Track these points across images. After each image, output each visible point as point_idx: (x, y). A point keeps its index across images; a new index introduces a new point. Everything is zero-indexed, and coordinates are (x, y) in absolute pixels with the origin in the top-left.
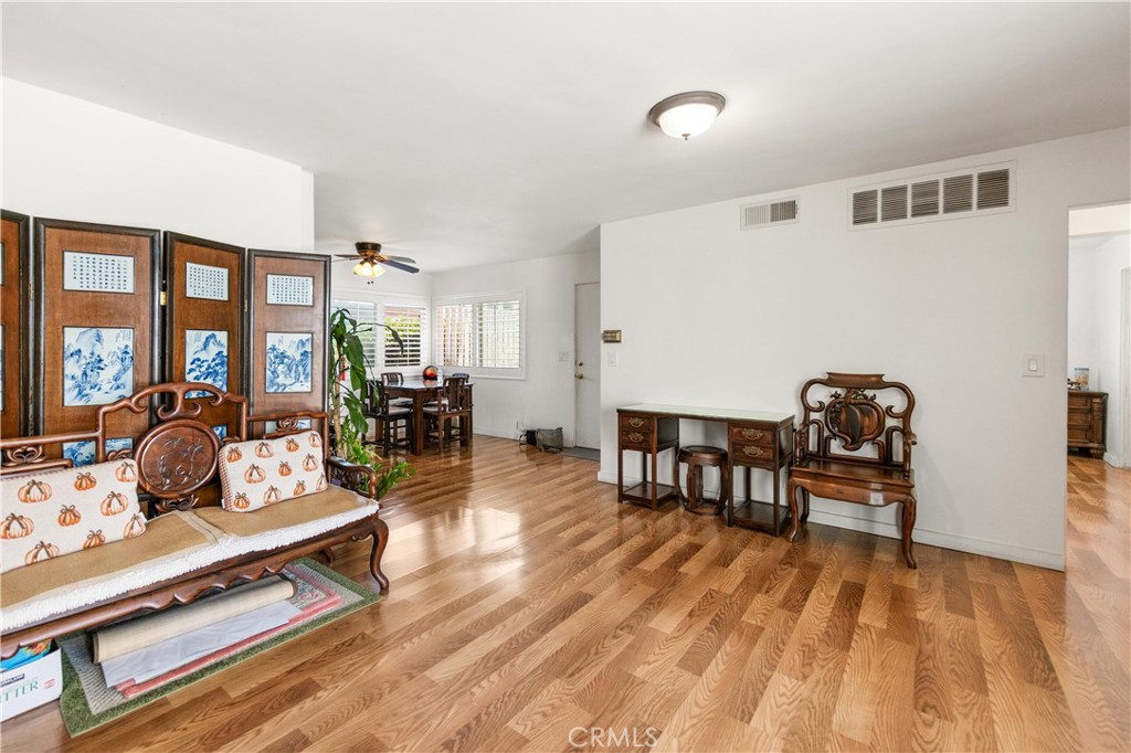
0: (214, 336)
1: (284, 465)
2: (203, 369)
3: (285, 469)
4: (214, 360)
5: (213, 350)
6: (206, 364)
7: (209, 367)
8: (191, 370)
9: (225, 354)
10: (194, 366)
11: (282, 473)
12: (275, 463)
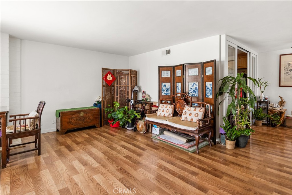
0: (195, 83)
1: (191, 113)
2: (192, 91)
3: (191, 114)
4: (195, 89)
5: (195, 86)
6: (193, 90)
7: (194, 90)
8: (190, 91)
9: (198, 87)
10: (190, 90)
11: (189, 115)
12: (189, 112)
